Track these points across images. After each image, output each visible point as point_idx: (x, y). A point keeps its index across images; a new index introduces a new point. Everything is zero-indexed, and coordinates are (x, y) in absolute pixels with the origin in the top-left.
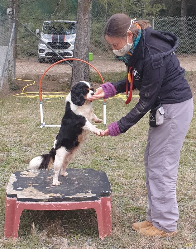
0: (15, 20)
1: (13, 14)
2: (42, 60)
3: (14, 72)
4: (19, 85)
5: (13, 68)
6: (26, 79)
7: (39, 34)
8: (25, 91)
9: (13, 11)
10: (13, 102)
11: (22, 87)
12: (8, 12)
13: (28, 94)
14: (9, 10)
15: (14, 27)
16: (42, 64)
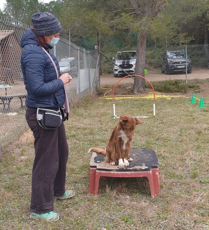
0: (100, 52)
1: (98, 49)
2: (116, 76)
3: (100, 84)
4: (102, 91)
5: (99, 82)
6: (106, 88)
7: (114, 60)
8: (106, 95)
9: (98, 47)
10: (98, 102)
11: (104, 93)
12: (95, 48)
13: (108, 97)
14: (96, 47)
15: (99, 56)
16: (116, 78)
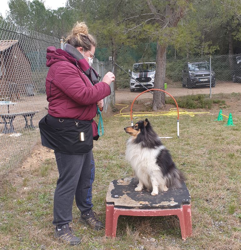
0: (114, 64)
1: (113, 60)
2: (133, 91)
3: (115, 100)
4: (118, 108)
5: (114, 97)
6: (122, 104)
7: (131, 73)
8: (122, 112)
9: (113, 58)
10: (113, 121)
11: (120, 110)
12: (109, 59)
13: (124, 115)
15: (113, 68)
16: (133, 93)
